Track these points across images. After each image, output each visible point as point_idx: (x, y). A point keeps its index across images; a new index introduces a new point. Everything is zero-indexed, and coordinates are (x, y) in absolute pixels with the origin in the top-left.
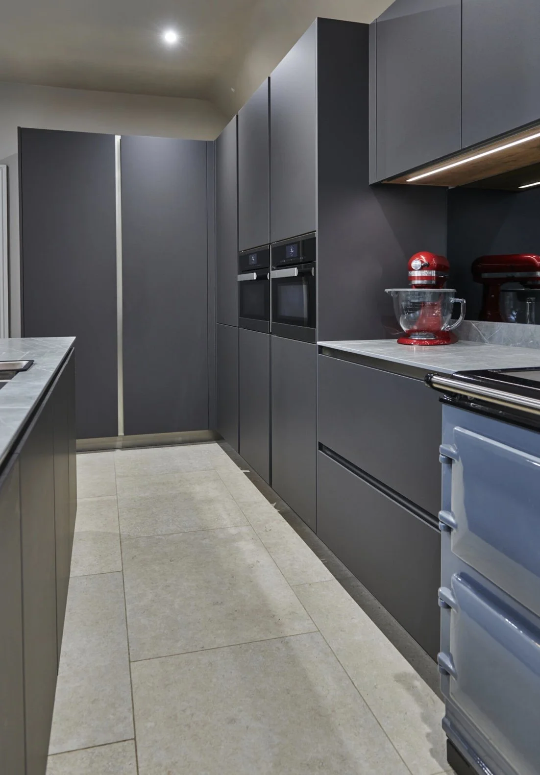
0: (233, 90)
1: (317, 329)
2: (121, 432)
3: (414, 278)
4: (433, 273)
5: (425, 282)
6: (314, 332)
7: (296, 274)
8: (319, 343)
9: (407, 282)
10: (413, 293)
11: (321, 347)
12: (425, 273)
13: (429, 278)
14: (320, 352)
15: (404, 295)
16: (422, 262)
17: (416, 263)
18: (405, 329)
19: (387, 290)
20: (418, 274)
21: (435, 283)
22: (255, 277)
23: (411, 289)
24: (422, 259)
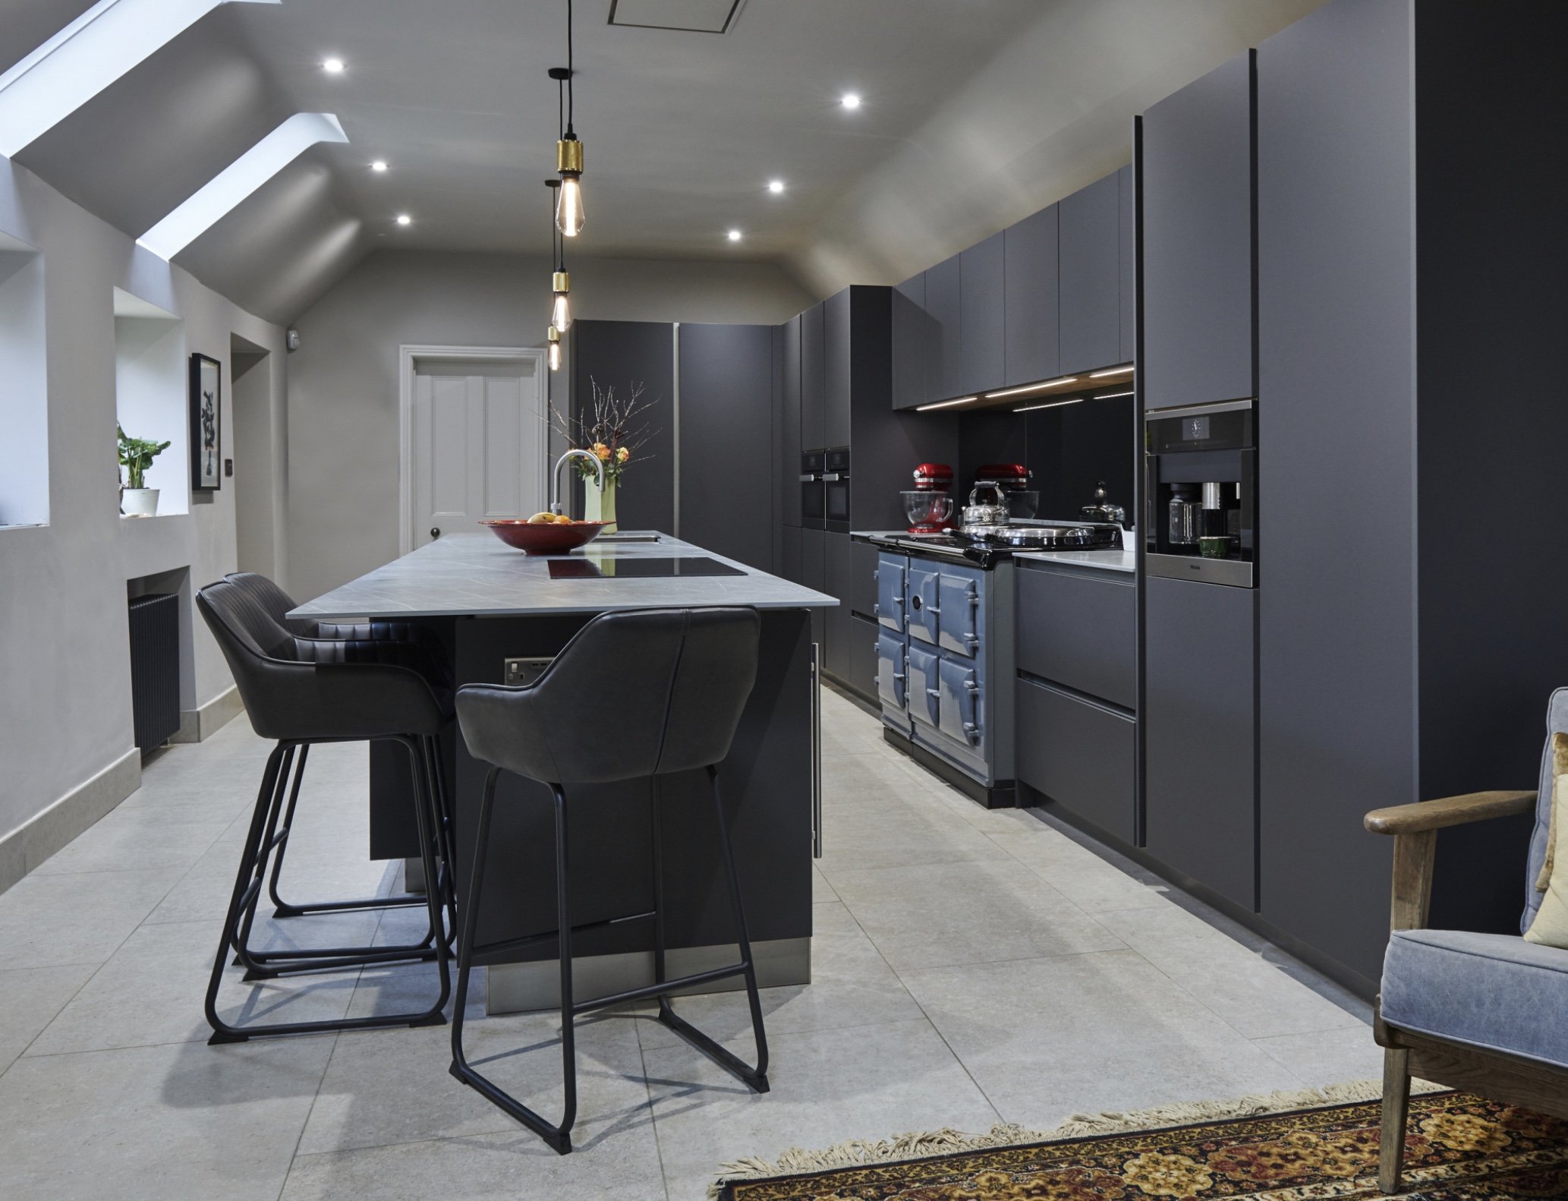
1: (850, 522)
3: (917, 483)
4: (932, 480)
5: (925, 487)
6: (849, 524)
7: (837, 479)
8: (851, 533)
9: (913, 485)
10: (915, 495)
11: (853, 536)
12: (925, 480)
13: (928, 484)
14: (853, 540)
15: (908, 497)
16: (921, 472)
17: (917, 473)
18: (913, 522)
19: (901, 492)
20: (920, 480)
21: (932, 487)
22: (813, 479)
23: (916, 492)
24: (923, 469)
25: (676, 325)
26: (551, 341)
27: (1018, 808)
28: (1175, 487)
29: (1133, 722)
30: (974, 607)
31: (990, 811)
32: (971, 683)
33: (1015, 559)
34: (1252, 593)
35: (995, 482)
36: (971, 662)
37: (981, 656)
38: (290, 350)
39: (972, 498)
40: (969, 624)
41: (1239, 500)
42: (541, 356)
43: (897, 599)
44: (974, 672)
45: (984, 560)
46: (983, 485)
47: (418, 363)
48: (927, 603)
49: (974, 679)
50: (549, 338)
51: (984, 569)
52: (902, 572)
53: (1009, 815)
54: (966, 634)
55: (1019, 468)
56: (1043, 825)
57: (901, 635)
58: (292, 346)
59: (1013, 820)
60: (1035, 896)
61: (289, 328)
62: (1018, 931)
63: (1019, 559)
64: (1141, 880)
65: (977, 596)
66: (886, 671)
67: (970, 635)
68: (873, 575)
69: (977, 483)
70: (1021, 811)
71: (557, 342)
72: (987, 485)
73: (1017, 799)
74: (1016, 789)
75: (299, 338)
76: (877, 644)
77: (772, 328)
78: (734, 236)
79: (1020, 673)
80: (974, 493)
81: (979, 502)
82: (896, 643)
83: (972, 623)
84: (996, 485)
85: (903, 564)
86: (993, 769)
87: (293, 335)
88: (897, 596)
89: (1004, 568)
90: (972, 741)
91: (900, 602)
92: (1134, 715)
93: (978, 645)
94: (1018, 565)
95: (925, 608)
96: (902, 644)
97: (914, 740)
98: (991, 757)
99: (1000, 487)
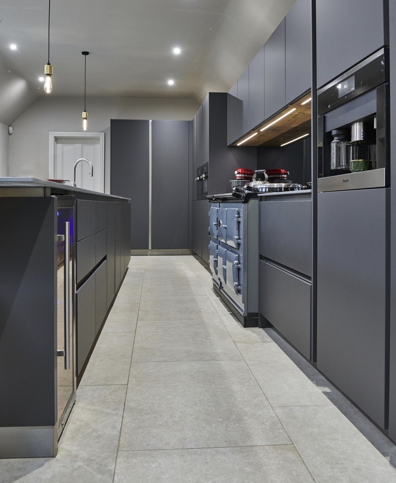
0: (201, 97)
2: (150, 248)
3: (237, 177)
4: (243, 175)
5: (240, 178)
7: (204, 177)
9: (235, 178)
10: (236, 182)
12: (240, 175)
16: (238, 172)
17: (236, 172)
19: (230, 181)
20: (238, 175)
21: (243, 178)
22: (198, 179)
23: (236, 180)
24: (239, 171)
25: (150, 121)
26: (83, 118)
27: (260, 328)
28: (334, 132)
29: (310, 285)
30: (239, 223)
31: (245, 329)
32: (237, 262)
33: (259, 197)
34: (385, 191)
35: (264, 170)
36: (237, 251)
37: (242, 247)
38: (10, 134)
39: (254, 178)
40: (236, 232)
41: (375, 129)
42: (102, 136)
43: (214, 223)
44: (239, 256)
45: (243, 198)
46: (259, 172)
47: (57, 139)
48: (223, 224)
49: (239, 260)
50: (83, 117)
51: (243, 202)
52: (217, 210)
53: (254, 332)
54: (235, 237)
55: (283, 171)
56: (269, 339)
57: (217, 240)
58: (10, 133)
59: (255, 335)
60: (244, 389)
61: (9, 126)
62: (220, 420)
63: (261, 197)
64: (315, 382)
65: (240, 217)
66: (212, 258)
67: (236, 237)
68: (208, 213)
69: (256, 171)
70: (261, 329)
71: (86, 118)
72: (261, 172)
73: (259, 323)
74: (259, 317)
75: (13, 129)
76: (209, 245)
77: (189, 122)
78: (171, 82)
79: (261, 257)
80: (255, 176)
81: (257, 180)
82: (215, 244)
83: (238, 230)
84: (264, 171)
85: (217, 207)
86: (247, 307)
87: (11, 129)
88: (214, 222)
89: (253, 202)
90: (238, 292)
91: (216, 225)
92: (311, 280)
93: (240, 242)
94: (261, 200)
95: (222, 225)
96: (217, 244)
97: (221, 290)
98: (246, 301)
99: (266, 173)
